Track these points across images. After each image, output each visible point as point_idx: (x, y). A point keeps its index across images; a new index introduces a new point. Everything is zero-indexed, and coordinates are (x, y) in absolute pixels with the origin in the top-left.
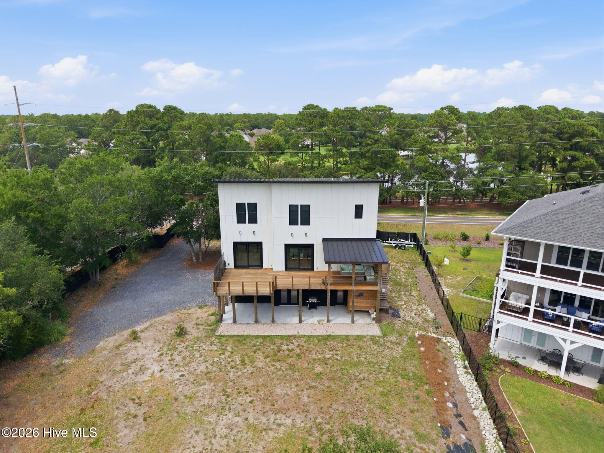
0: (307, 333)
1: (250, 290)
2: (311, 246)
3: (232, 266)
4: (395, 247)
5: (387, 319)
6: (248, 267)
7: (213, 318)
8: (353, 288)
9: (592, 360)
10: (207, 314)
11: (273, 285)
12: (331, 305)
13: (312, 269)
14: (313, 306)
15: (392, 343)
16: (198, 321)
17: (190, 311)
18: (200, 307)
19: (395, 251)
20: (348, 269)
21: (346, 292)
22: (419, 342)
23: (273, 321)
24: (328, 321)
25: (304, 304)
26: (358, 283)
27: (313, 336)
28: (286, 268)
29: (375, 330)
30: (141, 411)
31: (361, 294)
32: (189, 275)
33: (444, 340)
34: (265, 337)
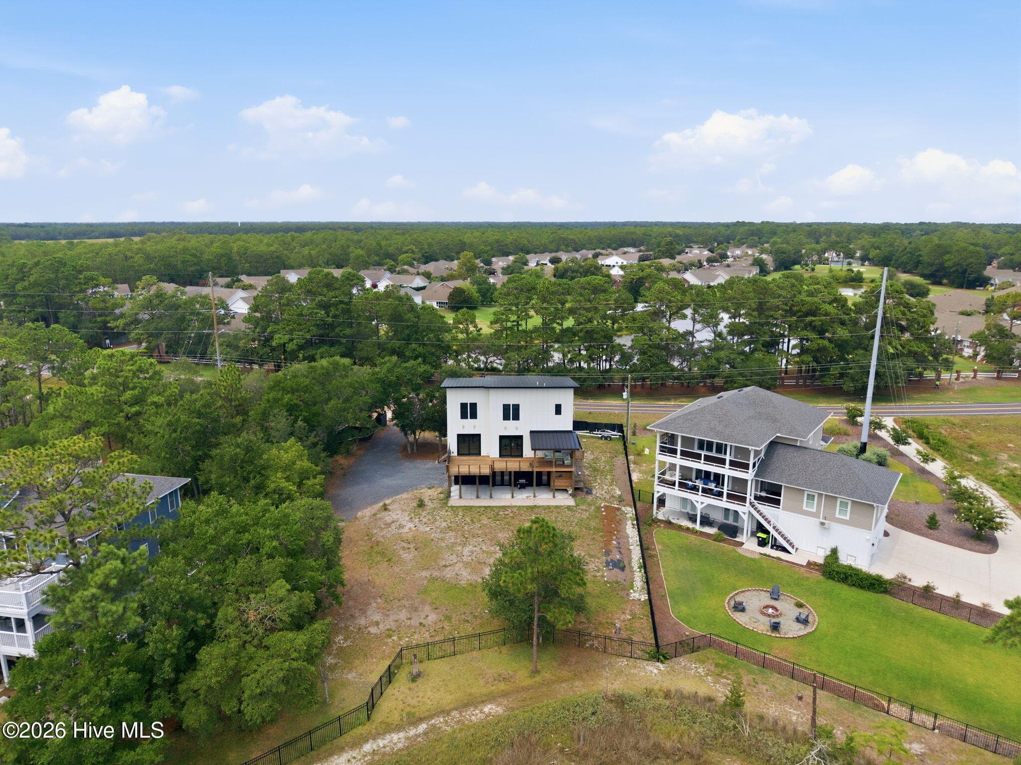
0: (519, 504)
1: (474, 470)
2: (521, 437)
3: (455, 454)
4: (601, 438)
5: (581, 495)
6: (469, 454)
7: (442, 496)
8: (554, 469)
9: (725, 519)
10: (436, 493)
11: (492, 467)
12: (537, 485)
13: (522, 456)
14: (523, 487)
15: (582, 510)
16: (431, 497)
17: (422, 491)
18: (429, 488)
19: (601, 442)
20: (550, 455)
21: (549, 473)
22: (603, 509)
23: (491, 497)
24: (534, 496)
25: (516, 485)
26: (556, 466)
27: (523, 506)
28: (500, 456)
29: (571, 502)
30: (412, 546)
31: (560, 475)
32: (408, 464)
33: (623, 509)
34: (486, 507)
